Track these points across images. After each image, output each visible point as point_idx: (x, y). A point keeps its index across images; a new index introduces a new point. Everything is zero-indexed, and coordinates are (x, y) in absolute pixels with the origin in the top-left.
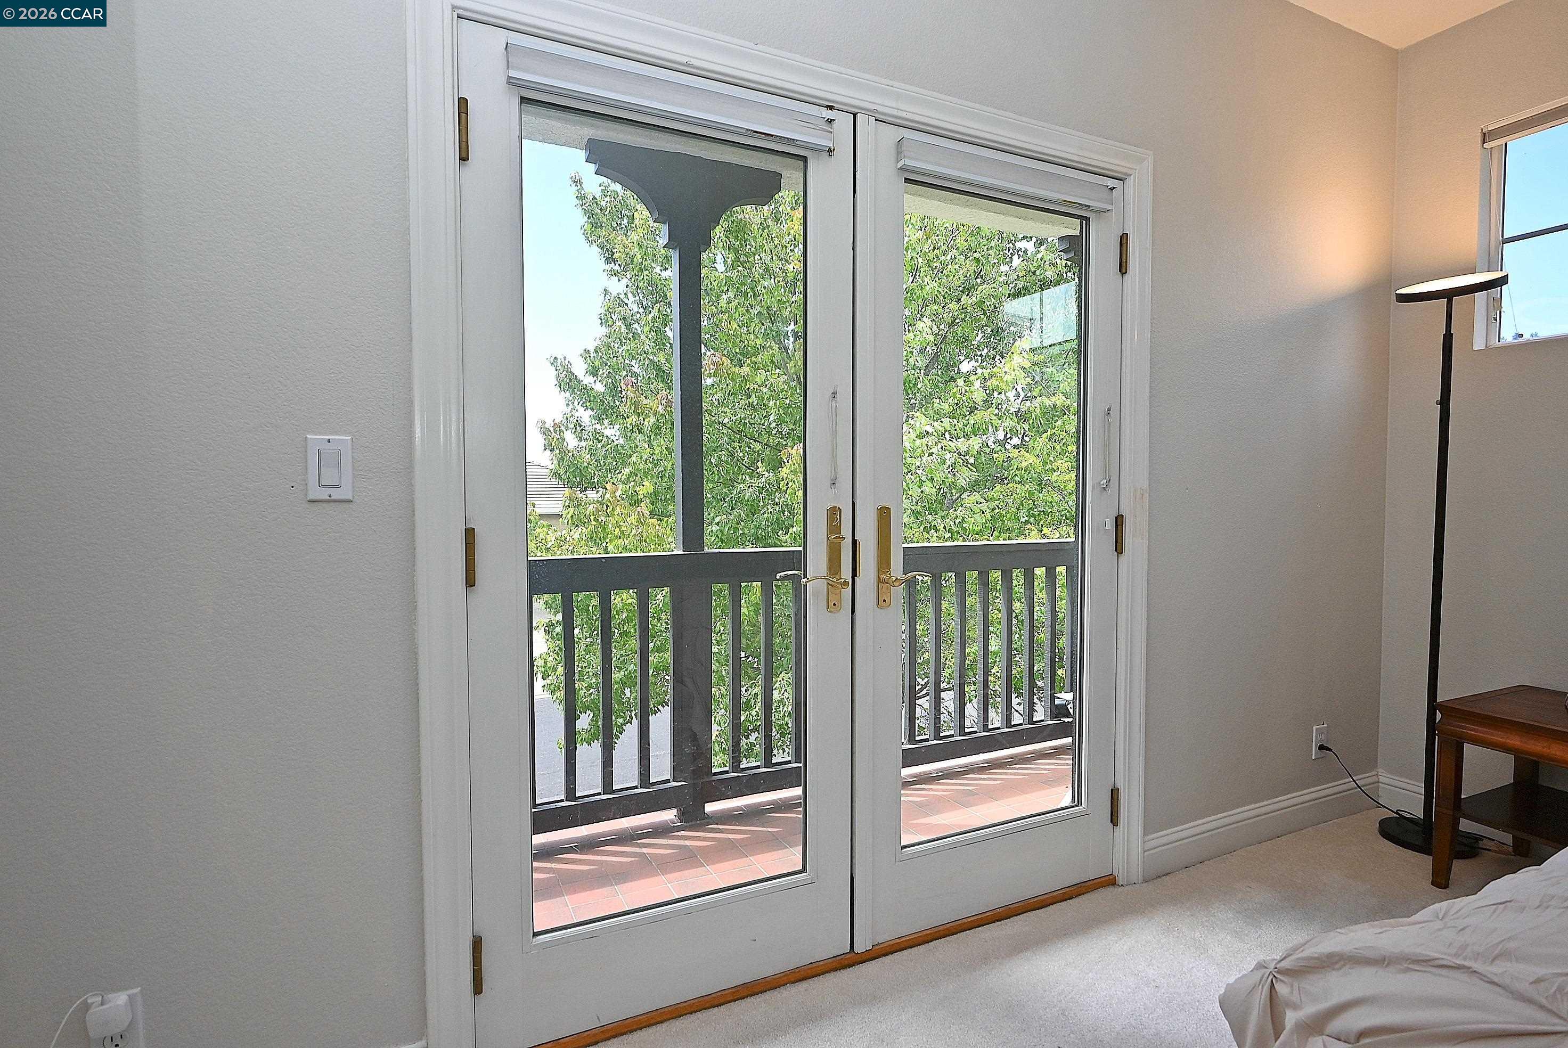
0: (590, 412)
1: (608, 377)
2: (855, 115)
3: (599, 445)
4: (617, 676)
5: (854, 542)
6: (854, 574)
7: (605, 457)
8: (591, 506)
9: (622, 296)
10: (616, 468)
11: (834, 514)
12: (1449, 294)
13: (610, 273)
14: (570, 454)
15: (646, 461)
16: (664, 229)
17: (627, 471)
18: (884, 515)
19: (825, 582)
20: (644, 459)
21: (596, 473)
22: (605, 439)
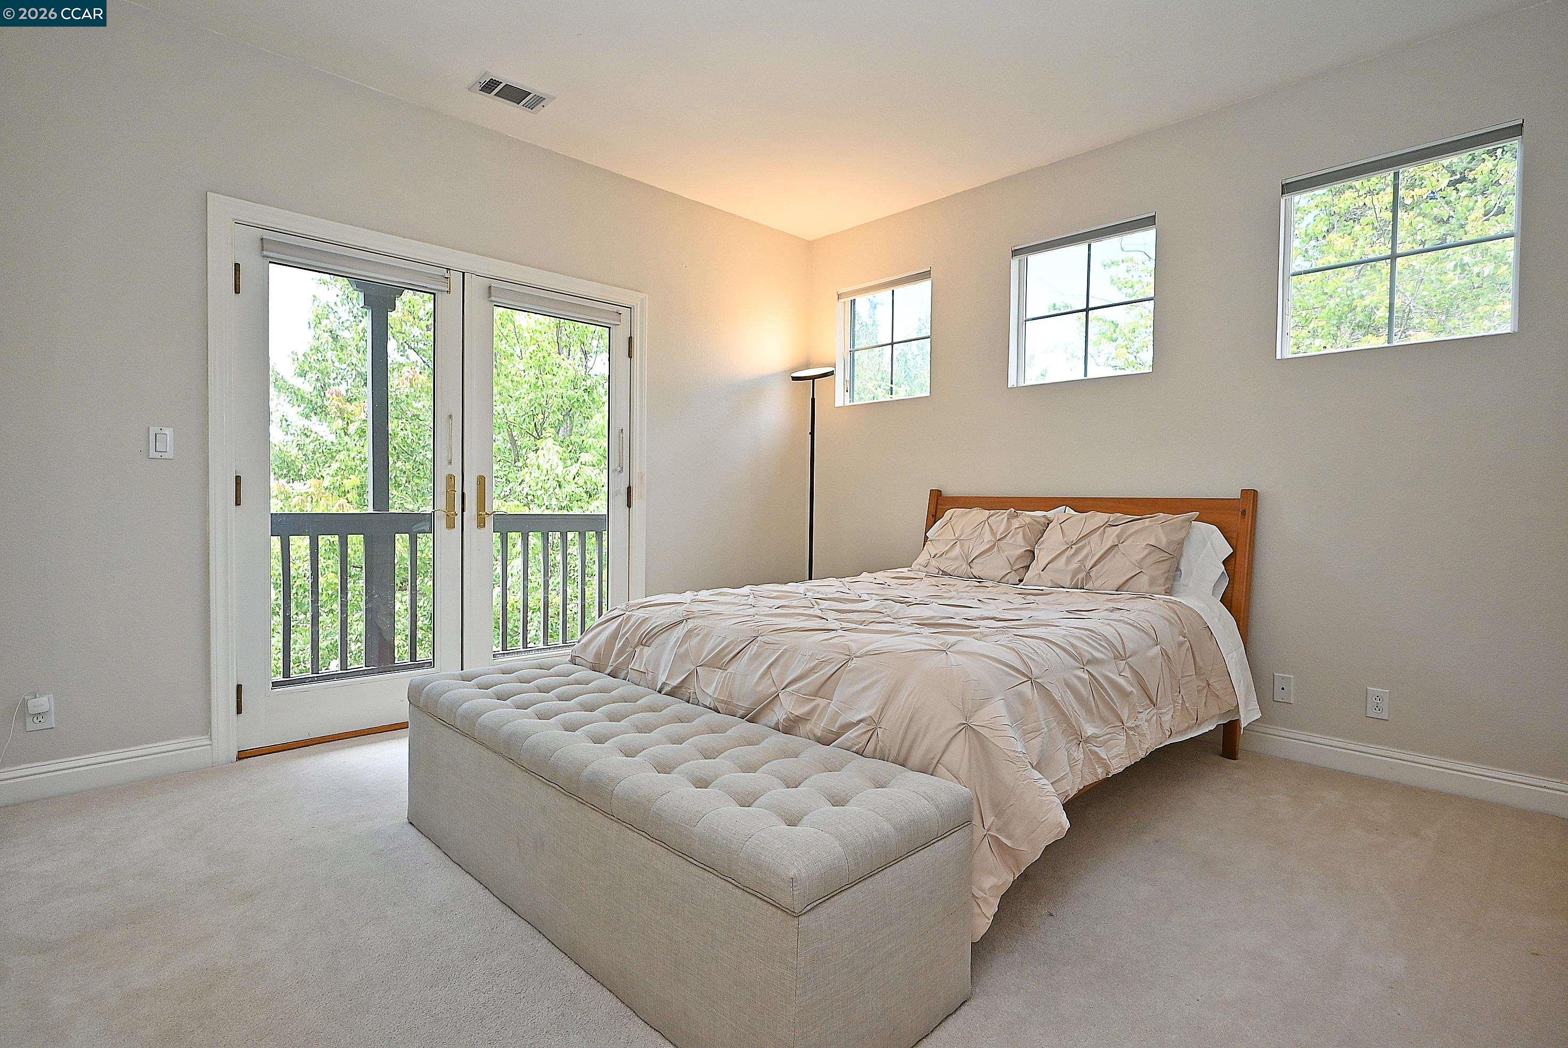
0: (296, 409)
1: (317, 380)
2: (463, 273)
3: (308, 440)
4: (323, 644)
5: (463, 494)
6: (463, 510)
7: (314, 453)
8: (297, 498)
9: (332, 305)
10: (325, 463)
11: (451, 478)
12: (813, 378)
13: (319, 282)
14: (277, 448)
15: (354, 458)
16: (361, 295)
17: (335, 466)
18: (481, 481)
19: (445, 514)
20: (352, 456)
21: (304, 466)
22: (313, 435)
